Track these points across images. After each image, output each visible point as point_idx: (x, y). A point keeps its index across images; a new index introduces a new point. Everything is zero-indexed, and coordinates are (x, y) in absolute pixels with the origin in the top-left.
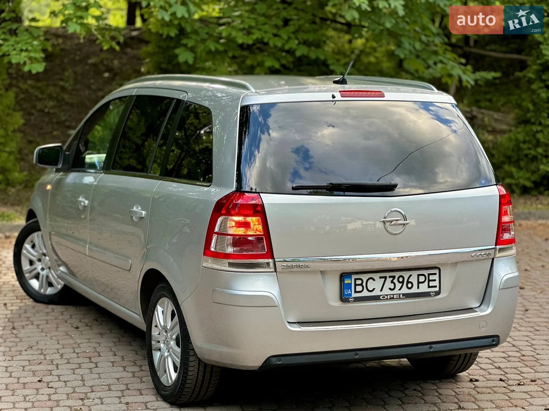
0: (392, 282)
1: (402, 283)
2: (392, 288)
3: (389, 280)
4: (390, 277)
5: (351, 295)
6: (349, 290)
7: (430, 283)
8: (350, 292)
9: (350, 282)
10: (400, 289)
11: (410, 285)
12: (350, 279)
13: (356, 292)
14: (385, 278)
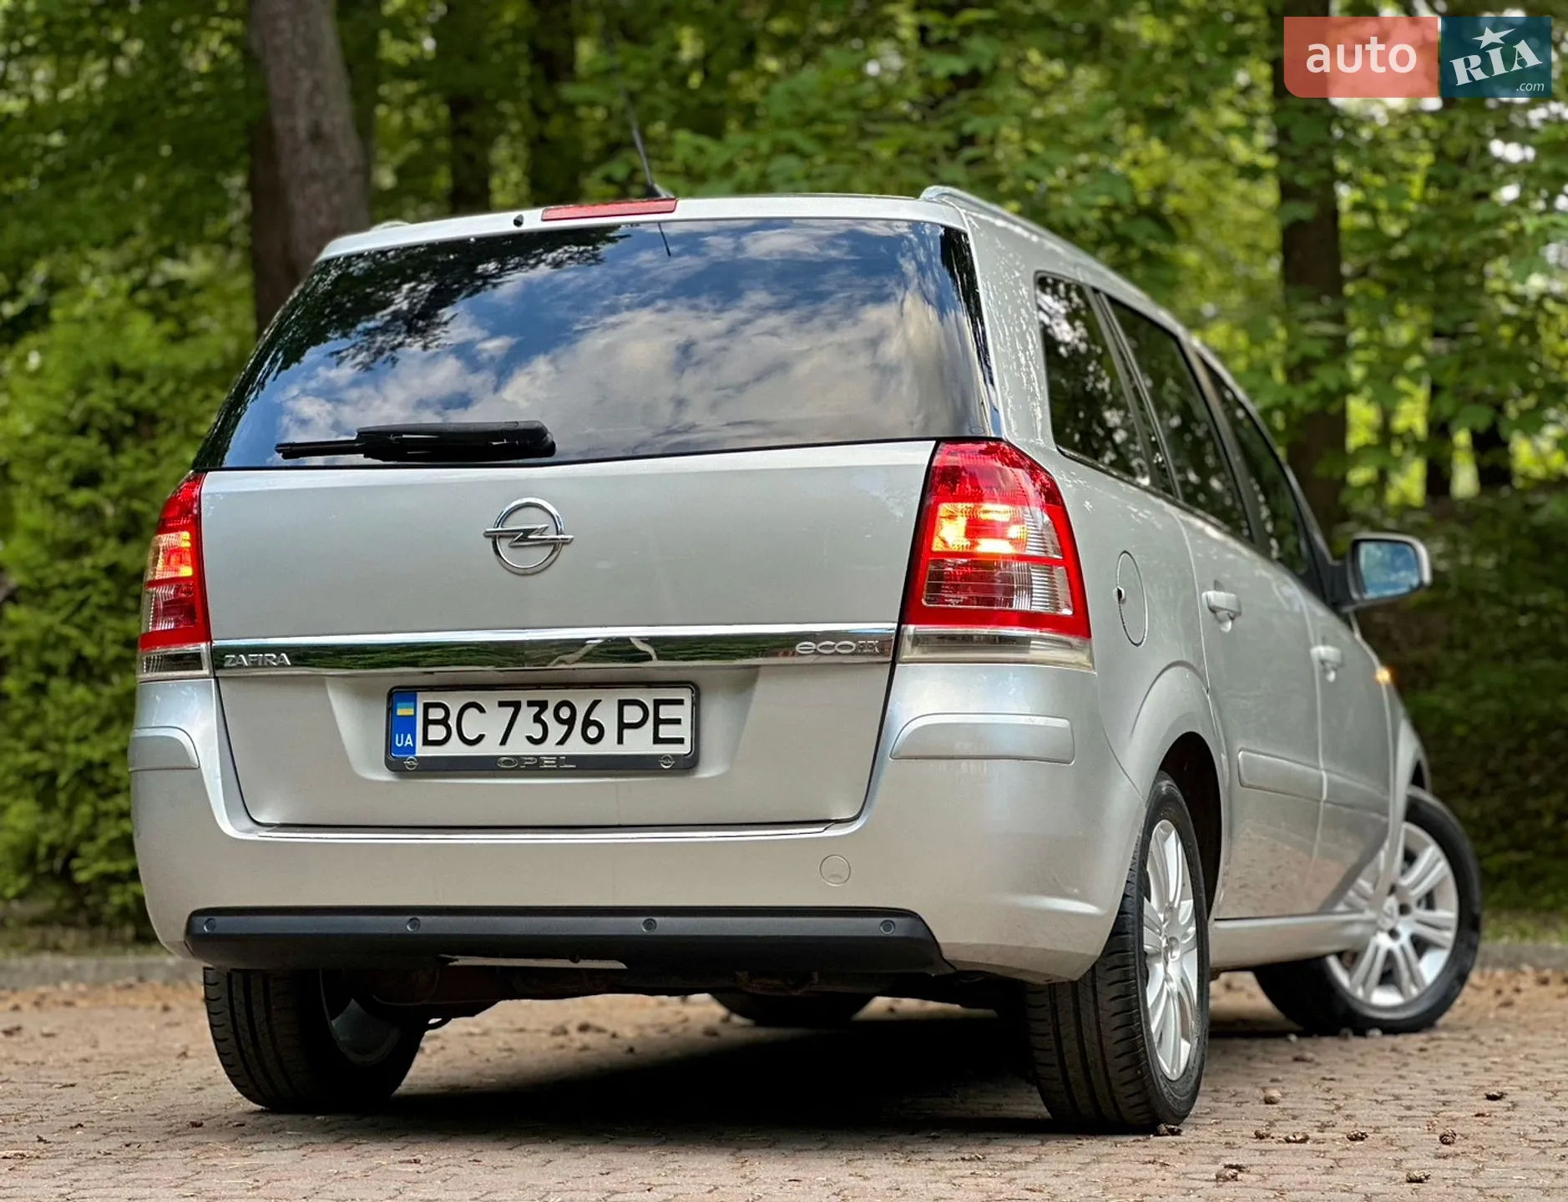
0: (537, 719)
1: (570, 722)
2: (538, 735)
3: (527, 713)
4: (531, 704)
5: (412, 750)
6: (409, 736)
7: (662, 728)
8: (411, 743)
9: (412, 713)
10: (562, 742)
11: (593, 732)
12: (412, 704)
13: (426, 742)
14: (517, 706)
